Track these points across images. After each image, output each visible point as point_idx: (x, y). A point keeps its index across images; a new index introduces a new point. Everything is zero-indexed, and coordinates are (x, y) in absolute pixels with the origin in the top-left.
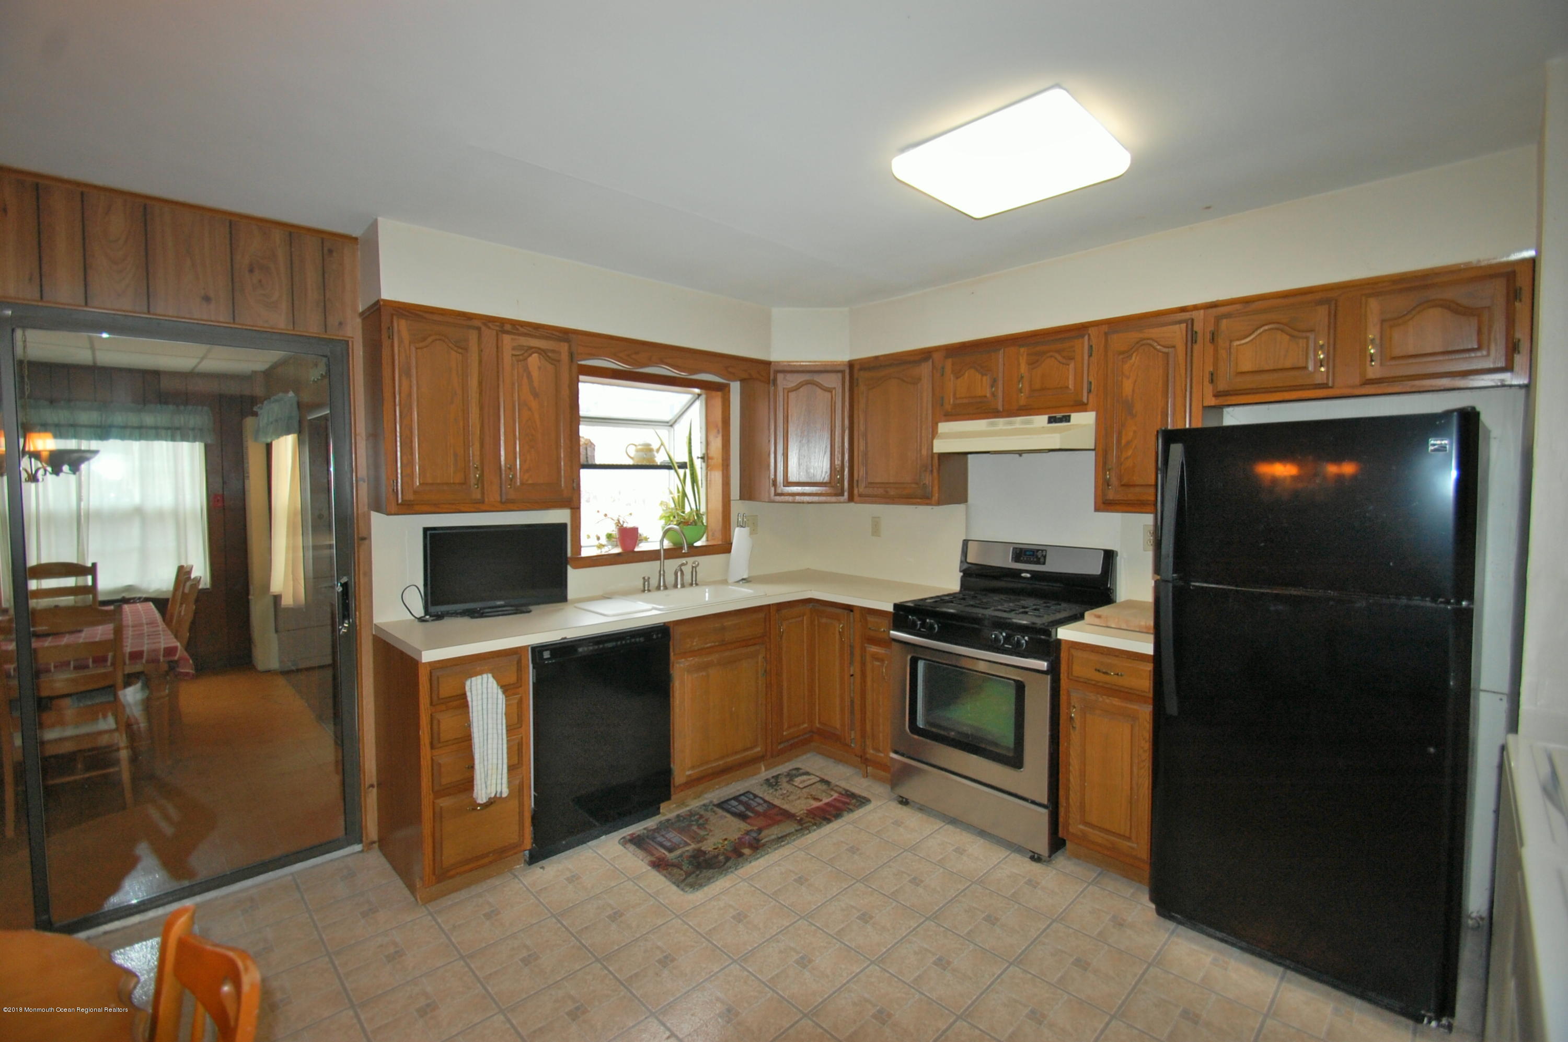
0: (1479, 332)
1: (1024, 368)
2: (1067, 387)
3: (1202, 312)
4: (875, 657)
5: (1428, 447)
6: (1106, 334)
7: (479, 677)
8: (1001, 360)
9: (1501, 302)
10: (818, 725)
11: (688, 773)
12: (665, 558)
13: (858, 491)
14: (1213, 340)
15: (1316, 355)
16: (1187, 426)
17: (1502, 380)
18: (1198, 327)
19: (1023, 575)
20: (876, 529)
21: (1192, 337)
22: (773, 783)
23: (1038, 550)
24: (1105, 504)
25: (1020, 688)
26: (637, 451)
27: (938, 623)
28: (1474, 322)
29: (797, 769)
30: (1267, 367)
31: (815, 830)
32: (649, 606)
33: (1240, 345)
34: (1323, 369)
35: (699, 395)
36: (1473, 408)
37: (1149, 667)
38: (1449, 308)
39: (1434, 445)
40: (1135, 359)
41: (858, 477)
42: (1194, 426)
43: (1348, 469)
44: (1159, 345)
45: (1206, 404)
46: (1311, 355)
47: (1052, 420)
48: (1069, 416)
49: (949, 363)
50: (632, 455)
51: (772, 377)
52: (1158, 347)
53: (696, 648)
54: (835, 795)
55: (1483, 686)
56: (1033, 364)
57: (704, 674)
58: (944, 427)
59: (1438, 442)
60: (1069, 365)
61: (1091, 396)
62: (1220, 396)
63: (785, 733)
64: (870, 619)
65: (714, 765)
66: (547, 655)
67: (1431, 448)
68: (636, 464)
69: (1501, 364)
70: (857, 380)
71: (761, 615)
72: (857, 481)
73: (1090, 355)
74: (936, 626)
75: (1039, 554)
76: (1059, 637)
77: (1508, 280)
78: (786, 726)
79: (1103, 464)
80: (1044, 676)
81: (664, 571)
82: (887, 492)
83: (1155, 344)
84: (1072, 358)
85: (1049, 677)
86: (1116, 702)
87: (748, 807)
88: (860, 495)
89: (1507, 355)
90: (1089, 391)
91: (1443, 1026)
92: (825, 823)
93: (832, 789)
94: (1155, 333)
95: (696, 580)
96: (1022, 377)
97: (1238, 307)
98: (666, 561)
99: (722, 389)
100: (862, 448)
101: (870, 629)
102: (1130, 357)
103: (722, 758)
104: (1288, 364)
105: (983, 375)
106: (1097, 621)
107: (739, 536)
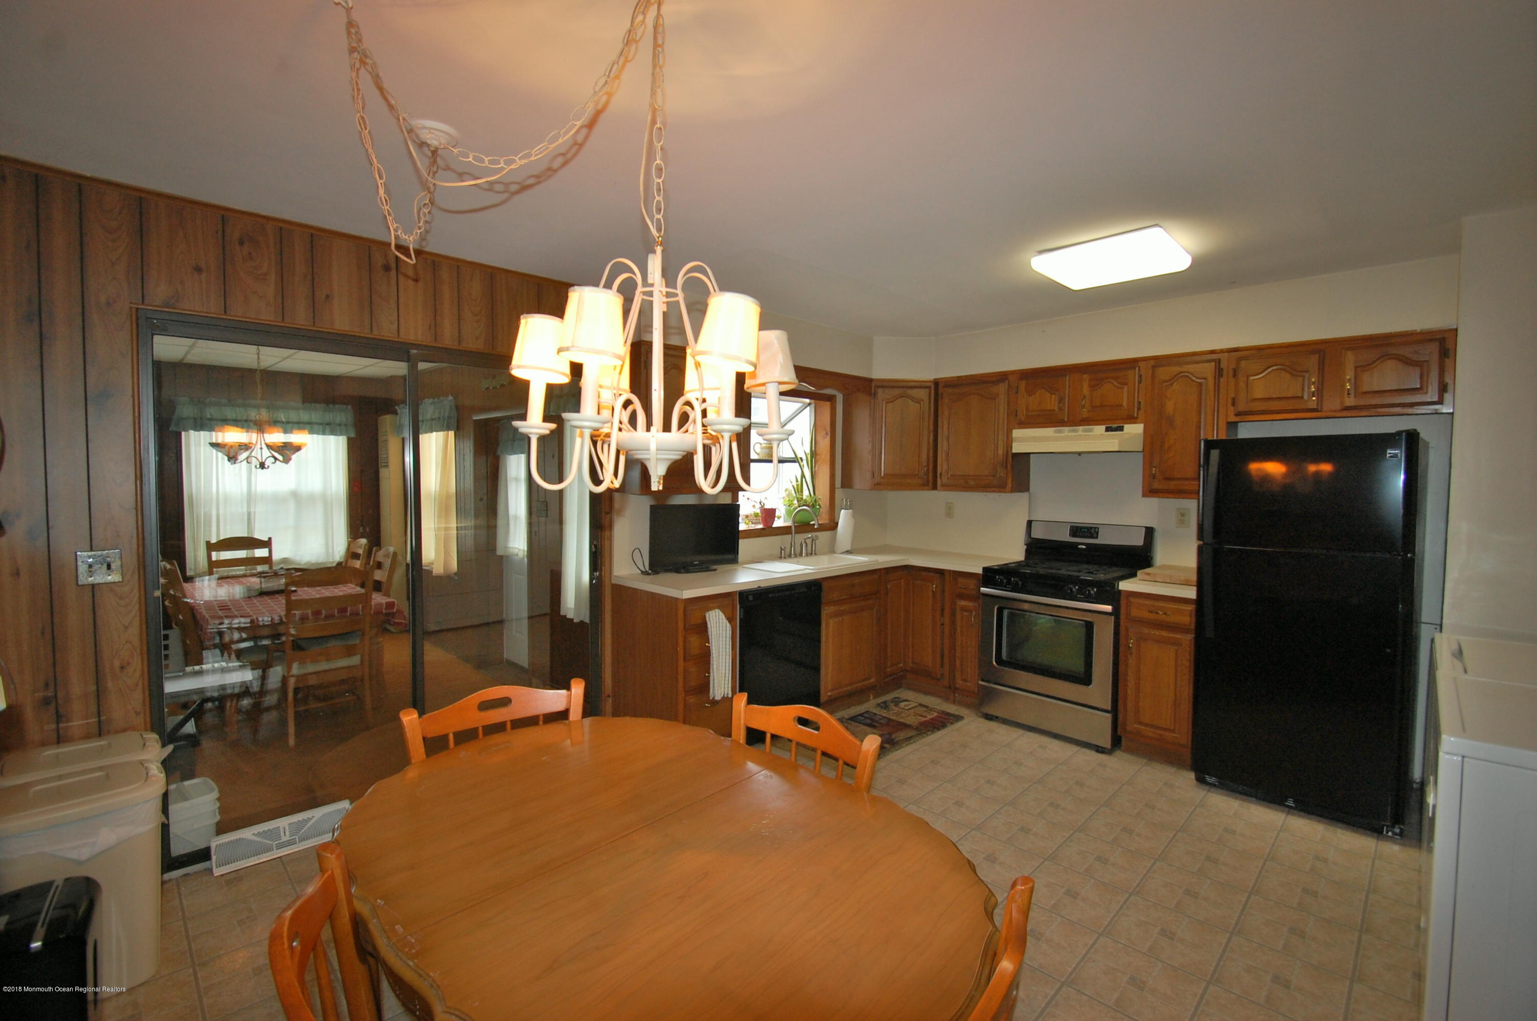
0: (1421, 377)
1: (1086, 390)
2: (1122, 405)
3: (1226, 354)
4: (964, 609)
5: (1386, 455)
6: (1153, 367)
7: (713, 611)
8: (1067, 383)
9: (1435, 359)
10: (911, 665)
11: (829, 694)
12: (796, 533)
13: (942, 481)
14: (1235, 375)
15: (1309, 388)
16: (1215, 438)
17: (1436, 410)
18: (1224, 365)
19: (1080, 546)
20: (949, 512)
21: (1219, 372)
22: (885, 706)
23: (1091, 528)
24: (1150, 491)
25: (1089, 626)
26: (762, 448)
27: (1020, 580)
28: (1417, 371)
29: (899, 698)
30: (1274, 396)
31: (930, 735)
32: (804, 567)
33: (1254, 379)
34: (1314, 398)
35: (809, 404)
36: (1415, 430)
37: (1191, 608)
38: (1400, 360)
39: (1390, 453)
40: (1176, 386)
41: (942, 471)
42: (1219, 438)
43: (1326, 468)
44: (1195, 377)
45: (1229, 420)
46: (1306, 389)
47: (1108, 429)
48: (1123, 427)
49: (1023, 384)
50: (758, 452)
51: (873, 392)
52: (1194, 378)
53: (836, 599)
54: (936, 714)
55: (1423, 620)
56: (1093, 387)
57: (840, 619)
58: (1017, 433)
59: (1394, 452)
60: (1123, 388)
61: (1140, 412)
62: (1240, 415)
63: (888, 670)
64: (960, 580)
65: (846, 689)
66: (751, 598)
67: (1388, 455)
68: (761, 458)
69: (1436, 399)
70: (942, 394)
71: (876, 576)
72: (941, 474)
73: (1140, 382)
74: (1020, 583)
75: (1093, 531)
76: (1120, 588)
77: (1440, 343)
78: (889, 663)
79: (1148, 462)
80: (1110, 617)
81: (794, 543)
82: (967, 482)
83: (1191, 376)
84: (1126, 384)
85: (1113, 617)
86: (1164, 634)
87: (872, 720)
88: (942, 486)
89: (1439, 394)
90: (1139, 409)
91: (1396, 834)
92: (936, 730)
93: (931, 710)
94: (1191, 368)
95: (815, 551)
96: (1085, 397)
97: (1253, 352)
98: (796, 535)
99: (831, 399)
100: (945, 448)
101: (960, 588)
102: (1172, 384)
103: (851, 684)
104: (1290, 394)
105: (1052, 394)
106: (1146, 577)
107: (844, 517)
